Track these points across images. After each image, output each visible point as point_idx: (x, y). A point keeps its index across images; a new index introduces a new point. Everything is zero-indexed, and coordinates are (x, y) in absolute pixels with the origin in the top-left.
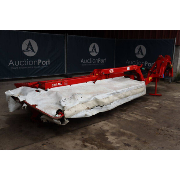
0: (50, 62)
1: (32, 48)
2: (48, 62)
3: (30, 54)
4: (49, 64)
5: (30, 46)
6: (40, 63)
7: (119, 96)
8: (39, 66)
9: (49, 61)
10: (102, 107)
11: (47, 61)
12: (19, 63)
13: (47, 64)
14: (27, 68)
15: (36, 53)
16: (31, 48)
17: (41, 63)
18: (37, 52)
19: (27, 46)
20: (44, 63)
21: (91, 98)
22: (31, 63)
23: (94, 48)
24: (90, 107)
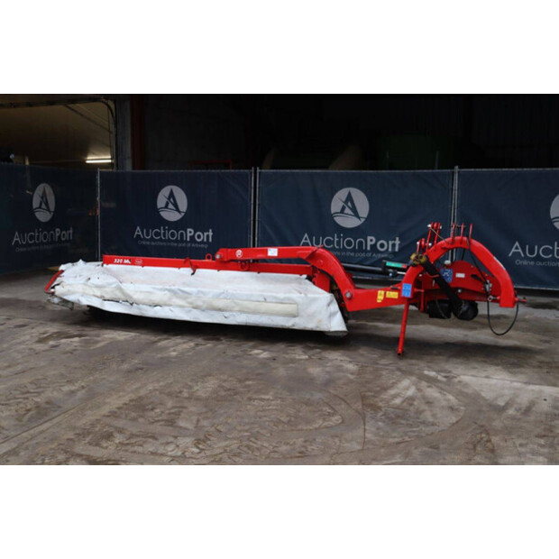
0: (399, 245)
1: (354, 210)
2: (394, 245)
3: (349, 222)
4: (397, 249)
5: (349, 204)
6: (372, 246)
7: (190, 300)
8: (369, 252)
9: (397, 242)
11: (391, 243)
13: (390, 250)
15: (363, 220)
16: (351, 209)
17: (374, 247)
18: (367, 219)
20: (382, 246)
22: (349, 243)
24: (107, 297)
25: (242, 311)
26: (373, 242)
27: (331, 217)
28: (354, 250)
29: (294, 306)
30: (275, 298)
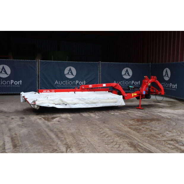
2: (84, 83)
3: (70, 77)
6: (77, 83)
9: (85, 82)
10: (66, 105)
12: (62, 83)
13: (83, 84)
14: (67, 86)
17: (78, 84)
19: (68, 71)
20: (80, 83)
21: (58, 98)
22: (70, 83)
23: (127, 72)
24: (56, 103)
25: (101, 103)
26: (78, 82)
27: (64, 75)
28: (72, 85)
29: (116, 100)
30: (111, 98)
